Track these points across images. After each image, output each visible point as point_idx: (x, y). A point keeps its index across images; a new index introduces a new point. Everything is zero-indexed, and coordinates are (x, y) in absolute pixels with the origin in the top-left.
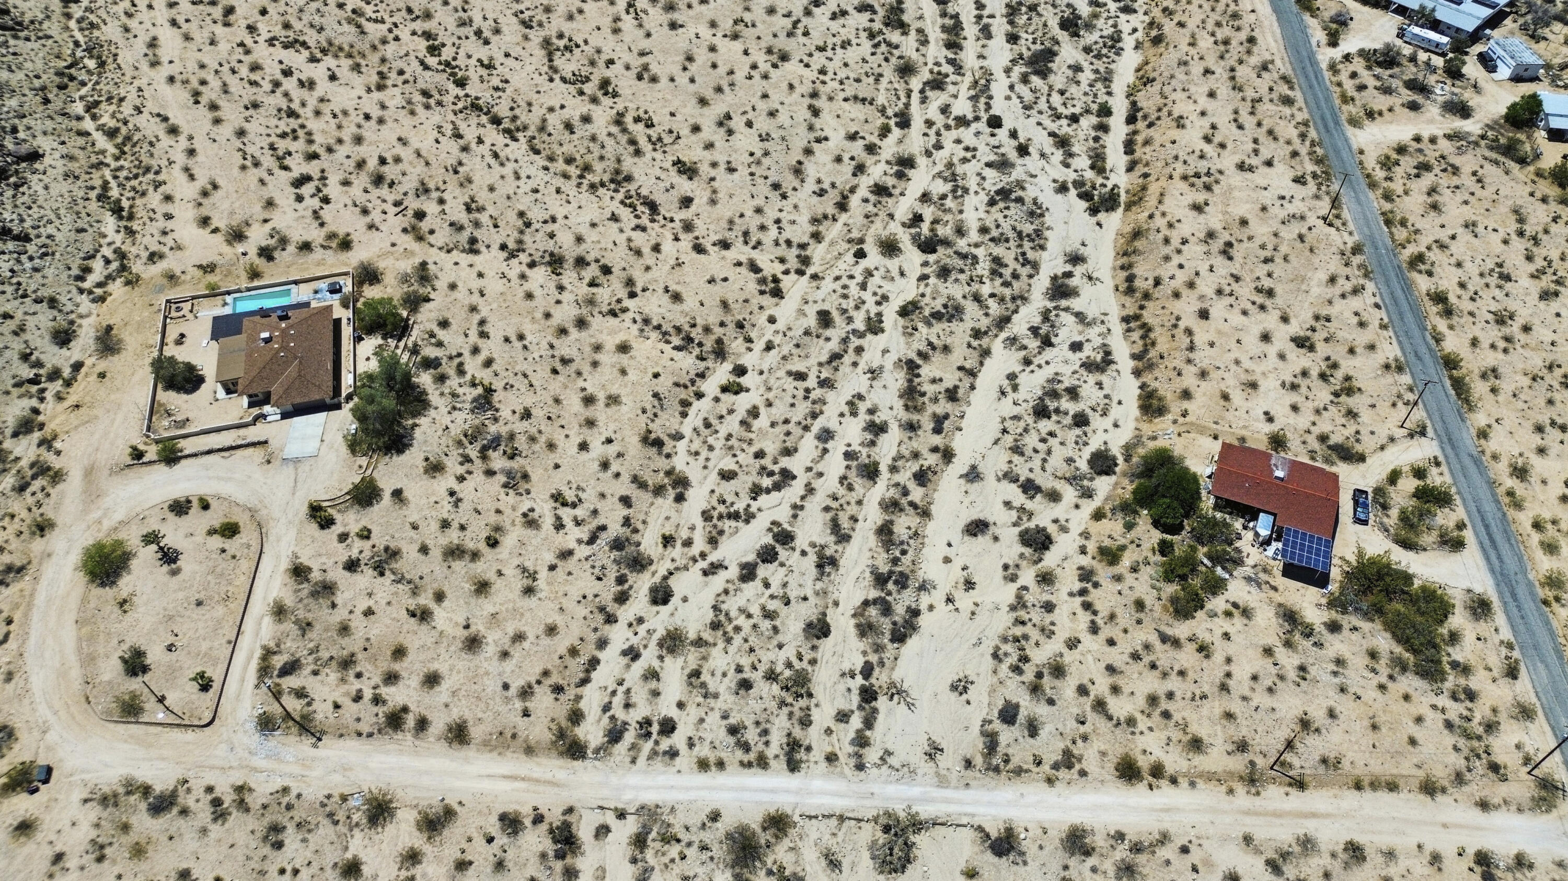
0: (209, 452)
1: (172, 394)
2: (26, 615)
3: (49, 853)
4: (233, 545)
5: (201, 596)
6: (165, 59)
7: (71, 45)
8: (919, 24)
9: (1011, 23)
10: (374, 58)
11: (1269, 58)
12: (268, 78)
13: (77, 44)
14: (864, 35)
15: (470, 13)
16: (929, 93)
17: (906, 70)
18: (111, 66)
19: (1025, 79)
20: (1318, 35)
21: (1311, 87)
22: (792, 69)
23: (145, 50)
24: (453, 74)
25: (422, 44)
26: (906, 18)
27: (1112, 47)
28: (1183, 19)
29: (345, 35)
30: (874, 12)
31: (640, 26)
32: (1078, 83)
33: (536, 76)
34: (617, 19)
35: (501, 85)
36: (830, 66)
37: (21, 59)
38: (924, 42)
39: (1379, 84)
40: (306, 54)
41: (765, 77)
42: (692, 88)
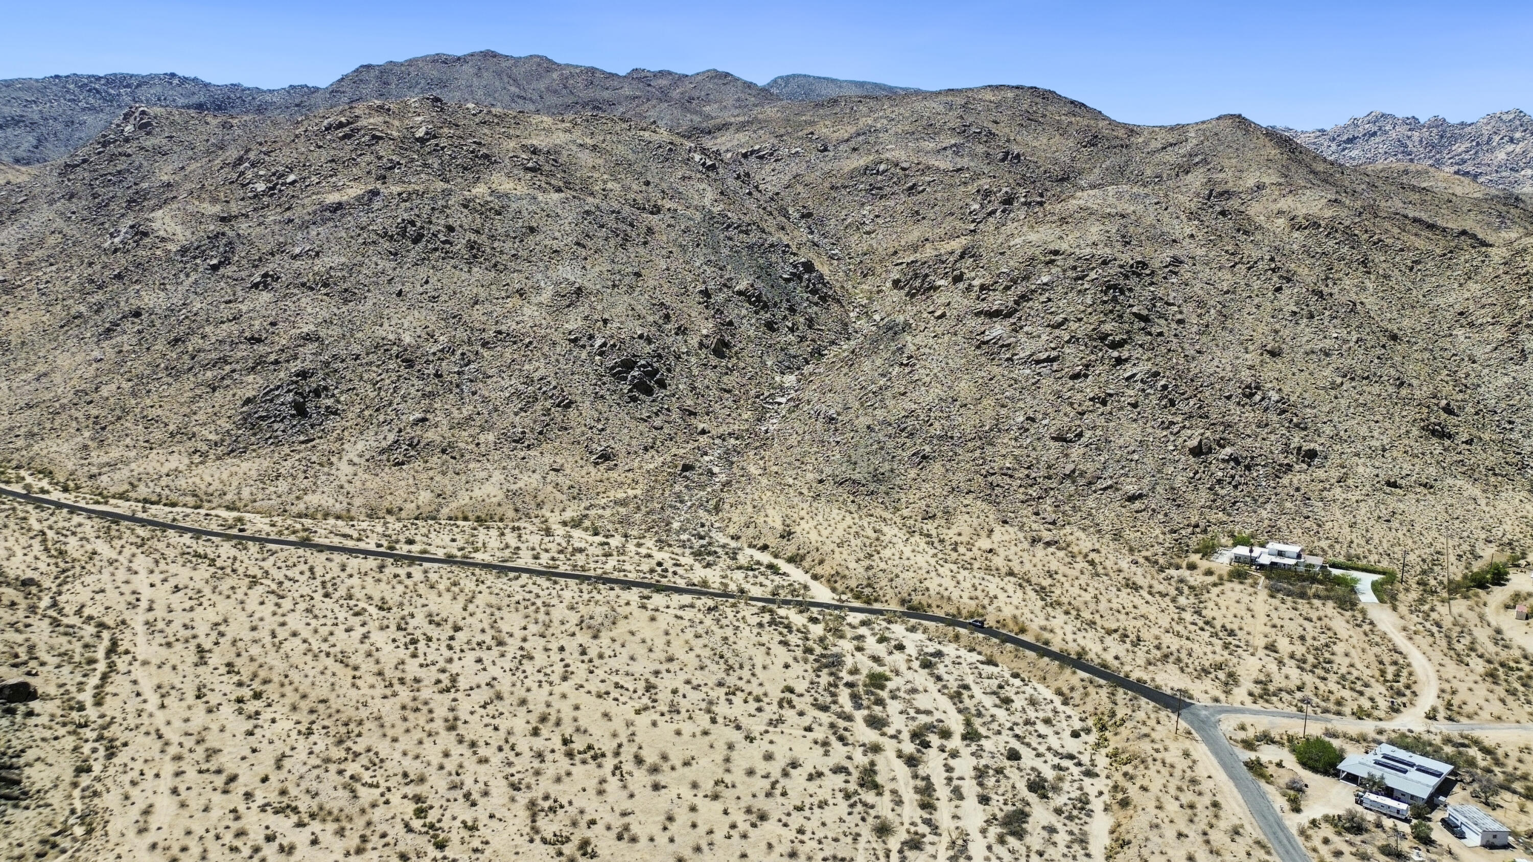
6: (153, 827)
7: (67, 813)
8: (892, 786)
9: (981, 784)
10: (360, 822)
11: (1238, 822)
12: (250, 844)
13: (73, 812)
14: (840, 796)
15: (462, 777)
16: (908, 853)
17: (883, 830)
18: (98, 833)
19: (1001, 840)
20: (1280, 802)
21: (1287, 852)
22: (770, 828)
24: (435, 836)
25: (411, 807)
26: (879, 779)
27: (1082, 809)
28: (1145, 783)
29: (336, 800)
30: (849, 774)
31: (625, 787)
32: (1055, 844)
33: (517, 837)
34: (603, 781)
35: (480, 847)
36: (809, 826)
38: (899, 802)
39: (1354, 850)
40: (294, 818)
41: (744, 836)
42: (671, 847)
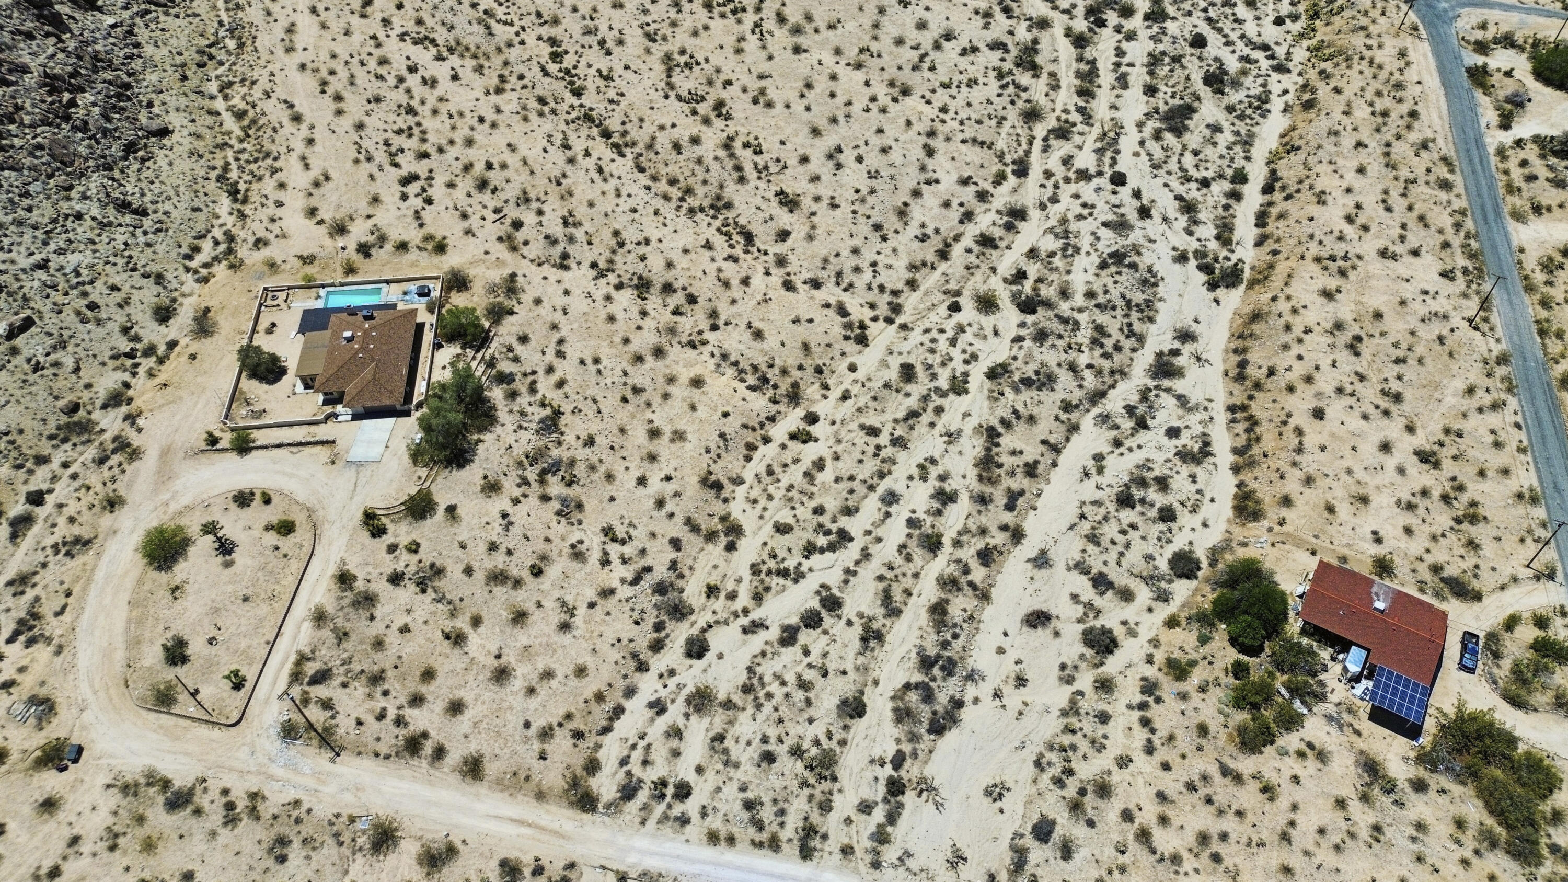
0: (279, 446)
1: (254, 383)
2: (84, 589)
3: (67, 833)
4: (287, 543)
5: (249, 592)
6: (299, 46)
7: (216, 25)
8: (1052, 67)
9: (1151, 73)
10: (497, 61)
11: (1430, 135)
12: (394, 73)
13: (221, 24)
14: (992, 74)
15: (596, 22)
16: (1052, 142)
17: (1032, 115)
18: (248, 48)
19: (1157, 136)
20: (1489, 114)
21: (1474, 172)
22: (912, 103)
23: (283, 35)
24: (572, 83)
25: (546, 49)
26: (1039, 60)
27: (1258, 108)
28: (1341, 84)
29: (473, 35)
30: (1007, 51)
31: (764, 47)
32: (1215, 144)
33: (652, 91)
34: (742, 39)
35: (616, 98)
36: (953, 105)
37: (168, 35)
38: (1056, 87)
39: (1551, 175)
40: (433, 51)
41: (884, 111)
42: (807, 116)
